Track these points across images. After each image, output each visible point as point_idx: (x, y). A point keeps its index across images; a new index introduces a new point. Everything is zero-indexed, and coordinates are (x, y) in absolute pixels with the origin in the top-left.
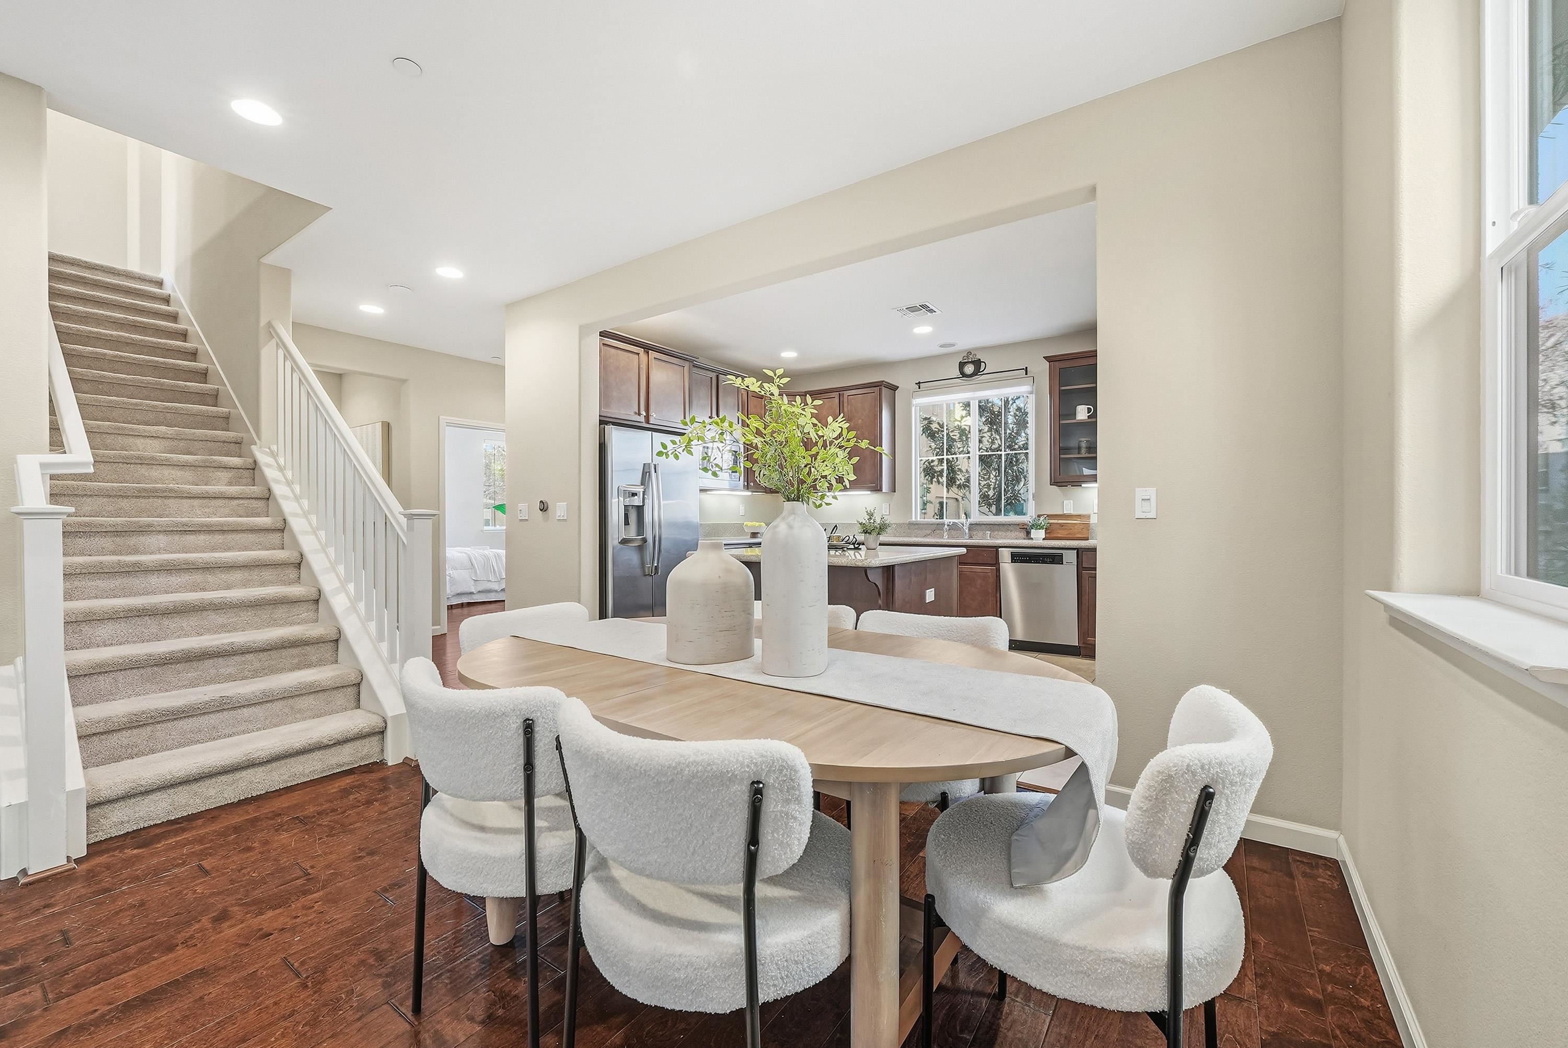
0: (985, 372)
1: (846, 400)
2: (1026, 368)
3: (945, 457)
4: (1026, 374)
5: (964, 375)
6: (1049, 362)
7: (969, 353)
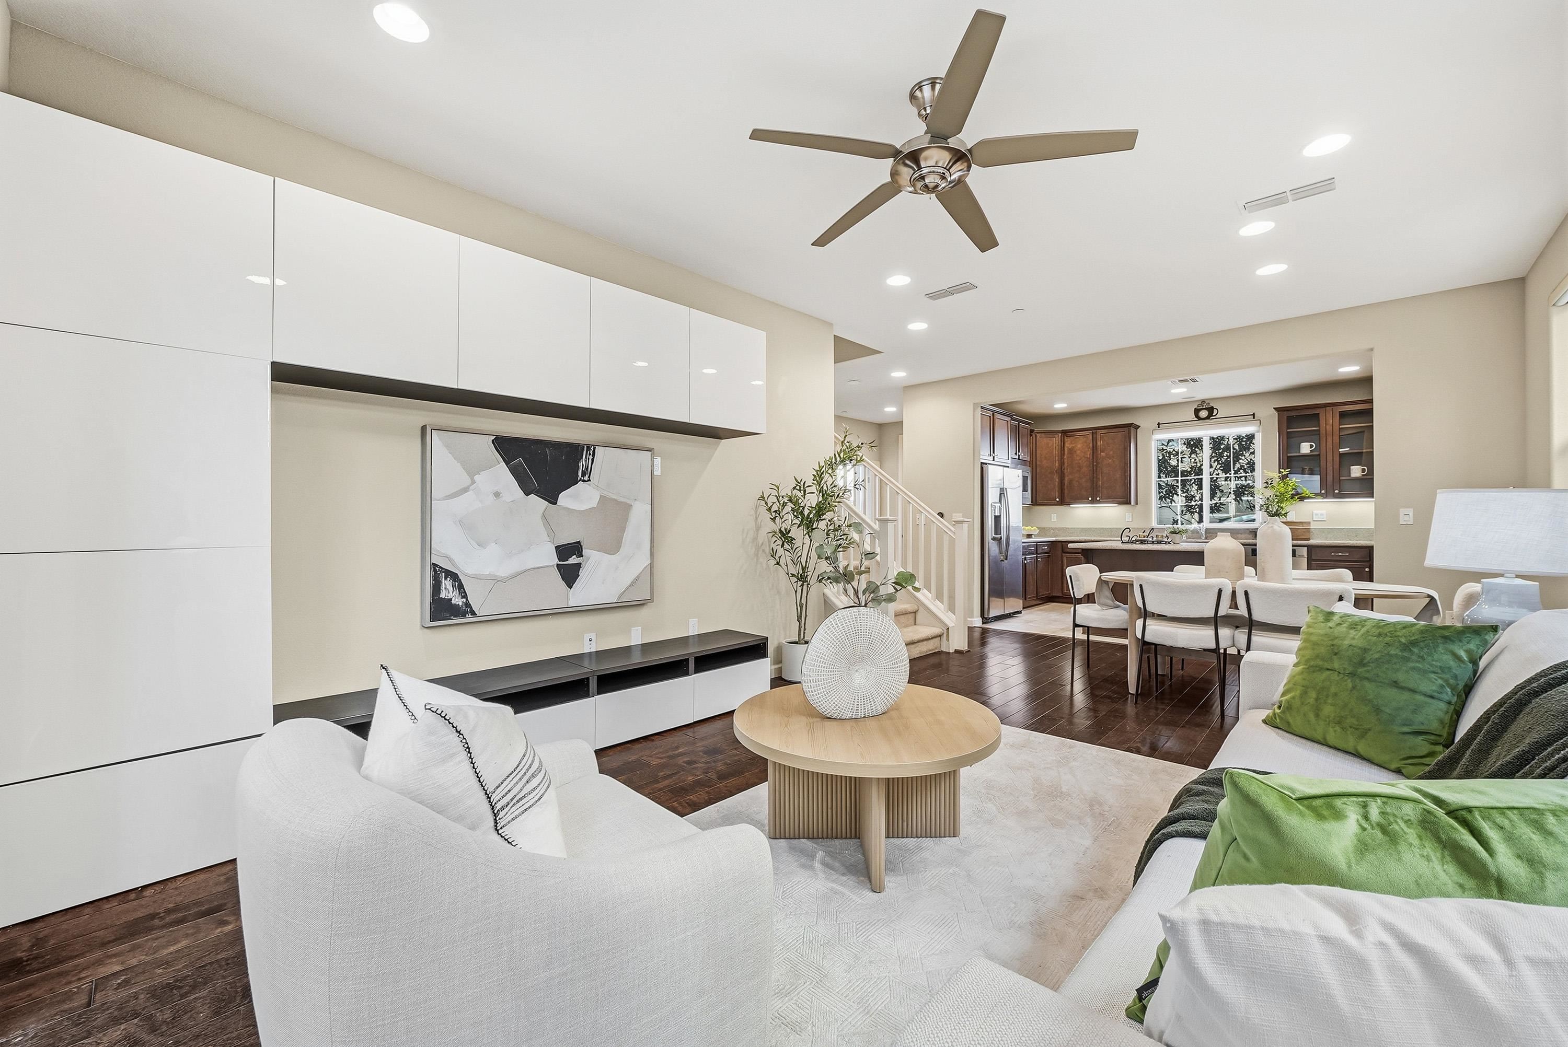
0: (1217, 416)
1: (1099, 437)
2: (1254, 414)
3: (1180, 478)
4: (1254, 418)
5: (1199, 419)
6: (1278, 411)
7: (1203, 401)
